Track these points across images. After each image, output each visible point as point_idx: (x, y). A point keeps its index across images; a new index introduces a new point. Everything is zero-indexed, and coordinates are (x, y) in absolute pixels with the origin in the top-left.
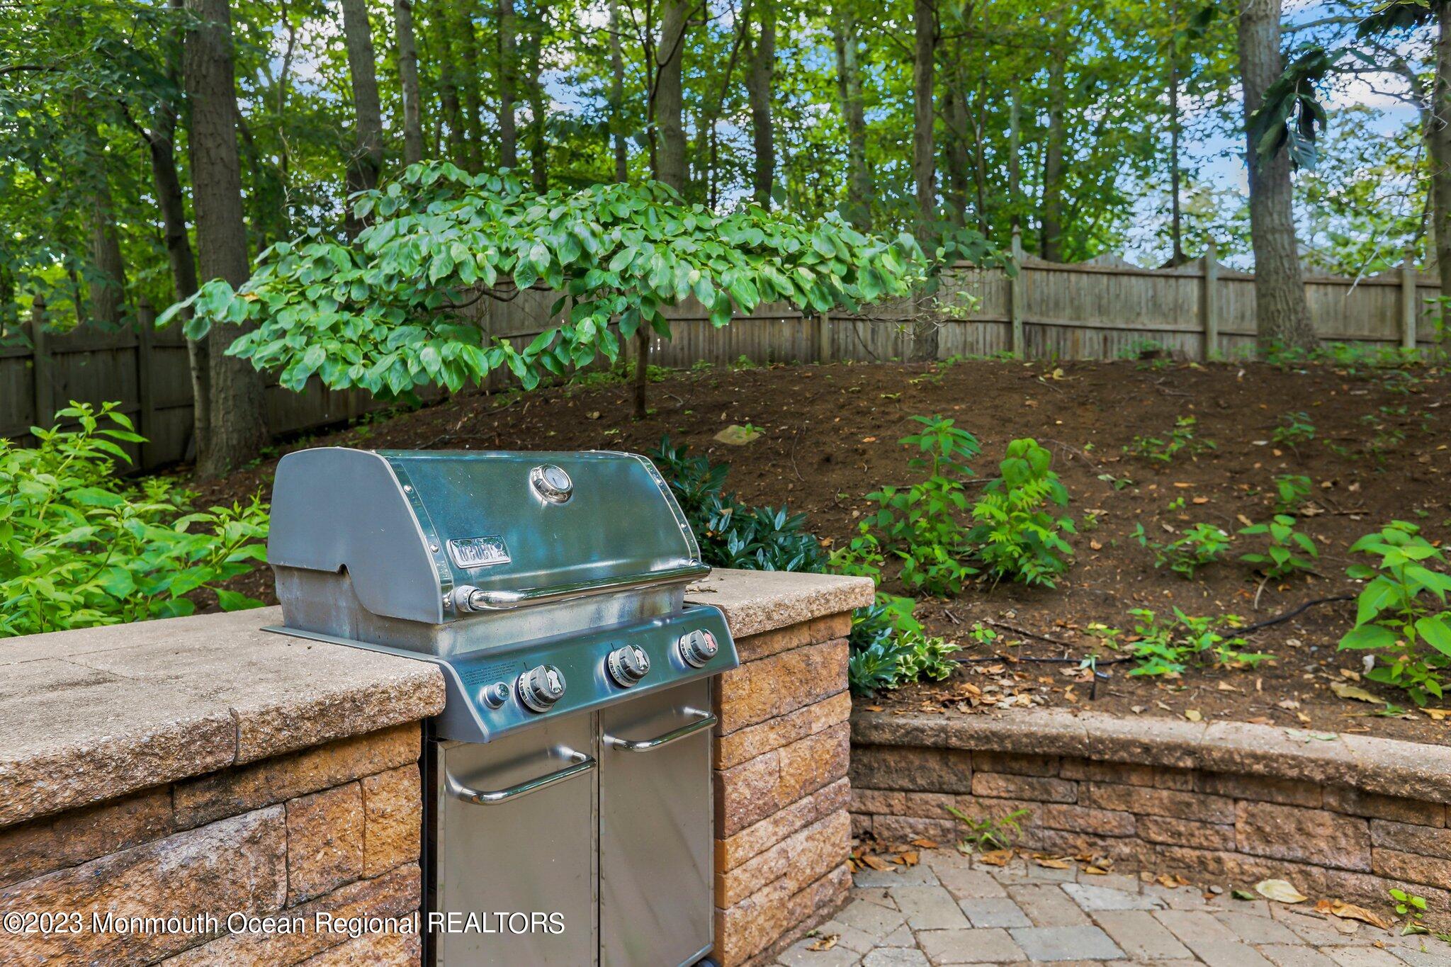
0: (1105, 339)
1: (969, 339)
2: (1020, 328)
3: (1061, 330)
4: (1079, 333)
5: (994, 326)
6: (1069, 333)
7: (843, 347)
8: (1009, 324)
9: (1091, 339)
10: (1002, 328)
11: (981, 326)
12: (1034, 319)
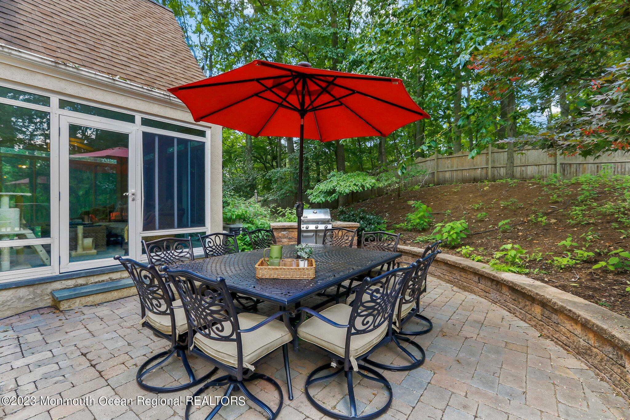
0: (598, 167)
1: (540, 170)
2: (559, 165)
3: (578, 165)
4: (585, 165)
5: (550, 166)
6: (581, 166)
7: (496, 175)
8: (555, 164)
9: (591, 167)
10: (553, 166)
11: (545, 166)
12: (566, 162)
